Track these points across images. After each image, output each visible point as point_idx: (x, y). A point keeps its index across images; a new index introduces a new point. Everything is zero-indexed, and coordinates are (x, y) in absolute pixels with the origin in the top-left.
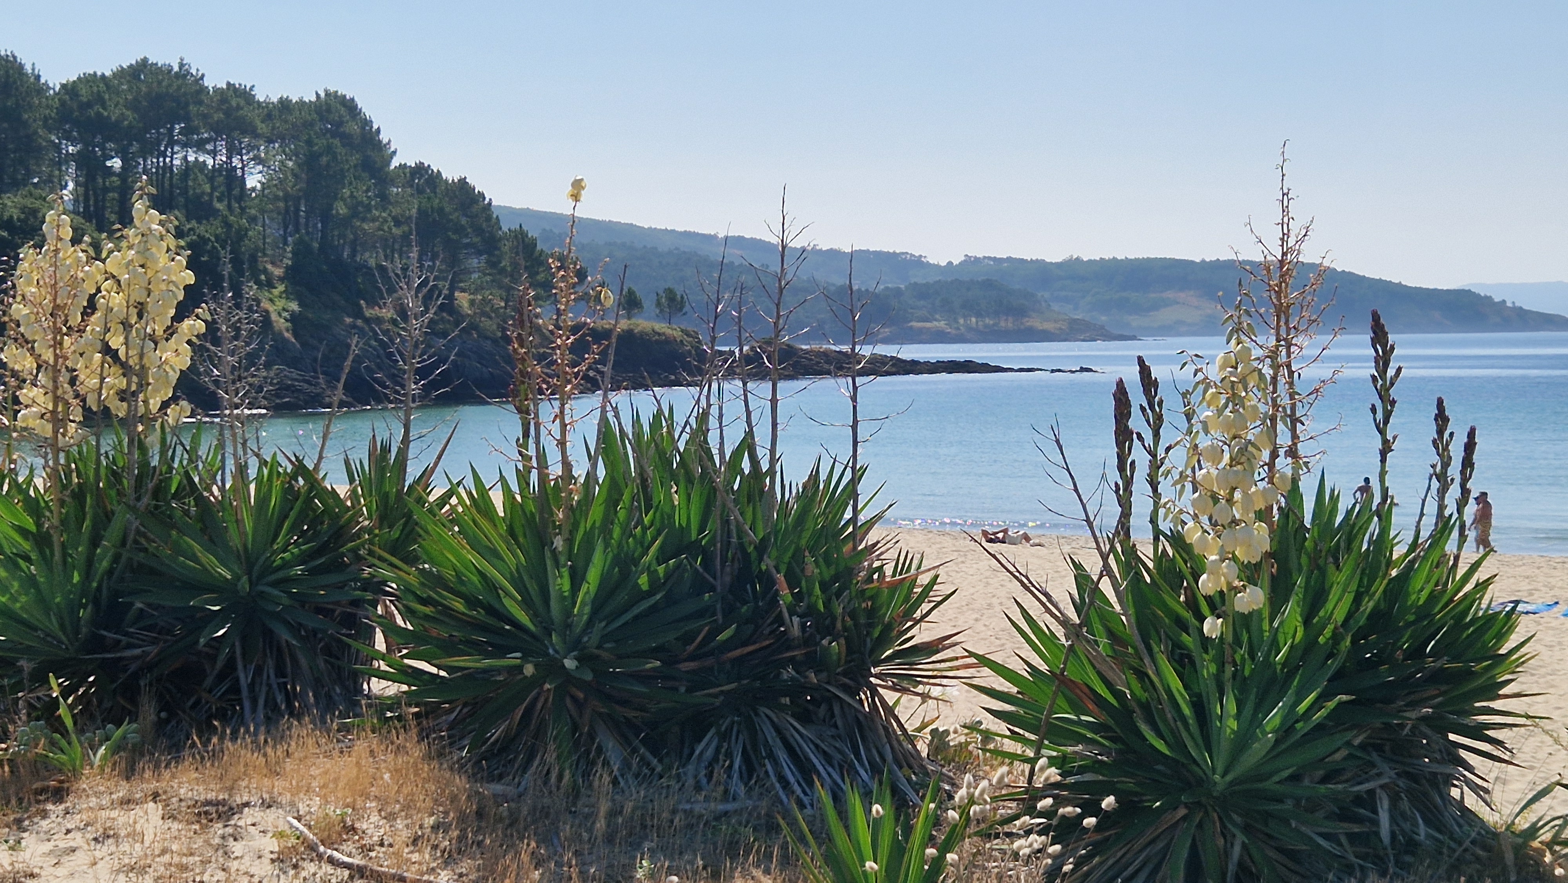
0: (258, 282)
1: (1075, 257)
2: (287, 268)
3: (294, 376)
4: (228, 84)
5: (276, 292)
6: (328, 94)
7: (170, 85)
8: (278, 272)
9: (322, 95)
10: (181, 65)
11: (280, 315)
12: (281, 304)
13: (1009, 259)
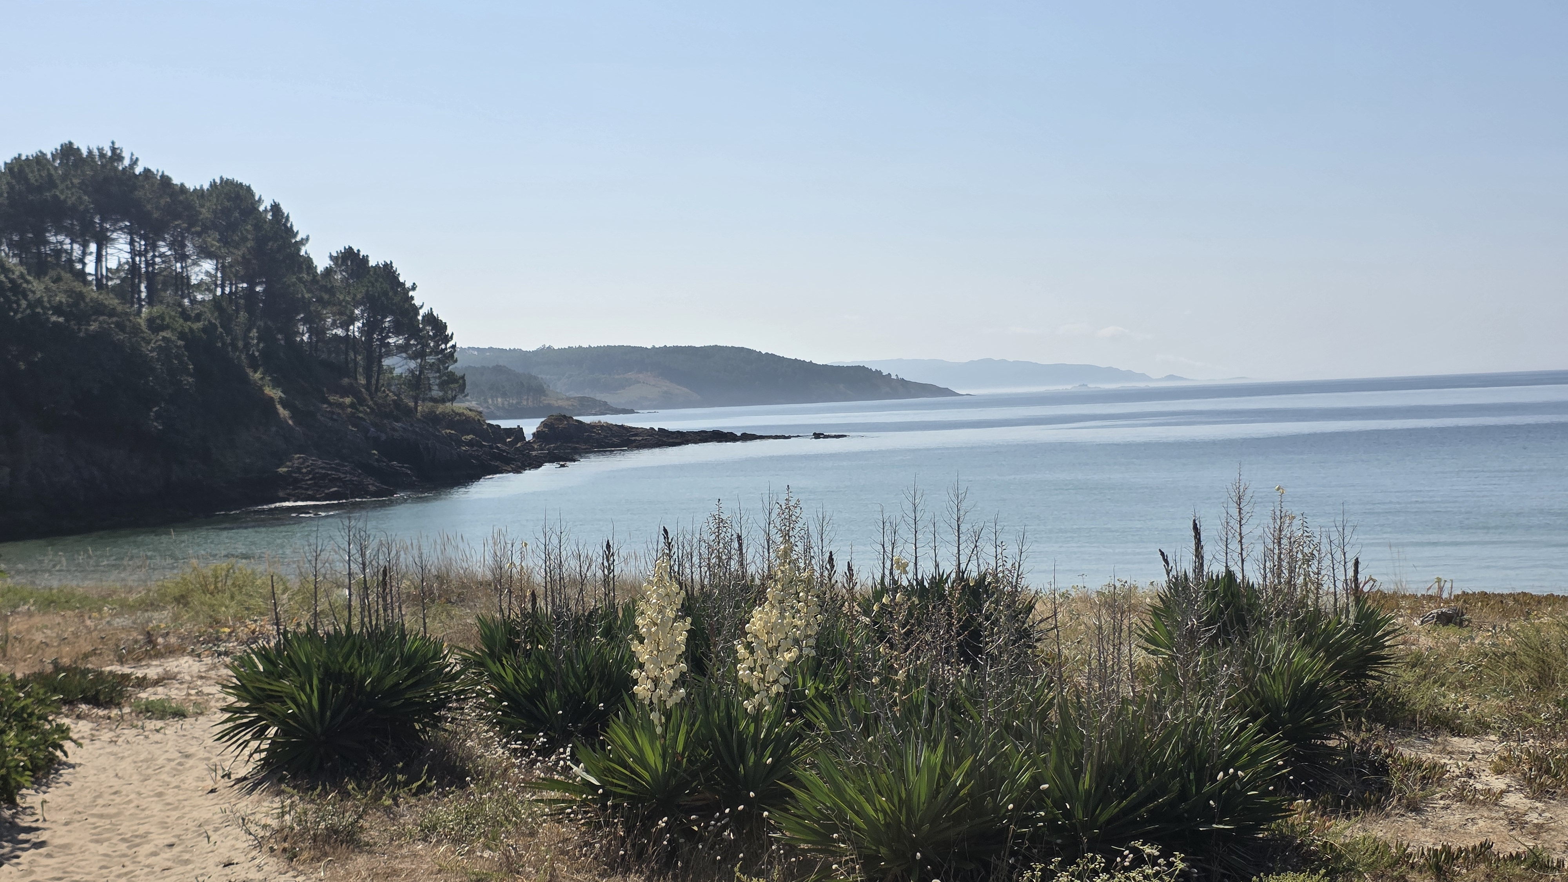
1: (547, 346)
13: (491, 349)
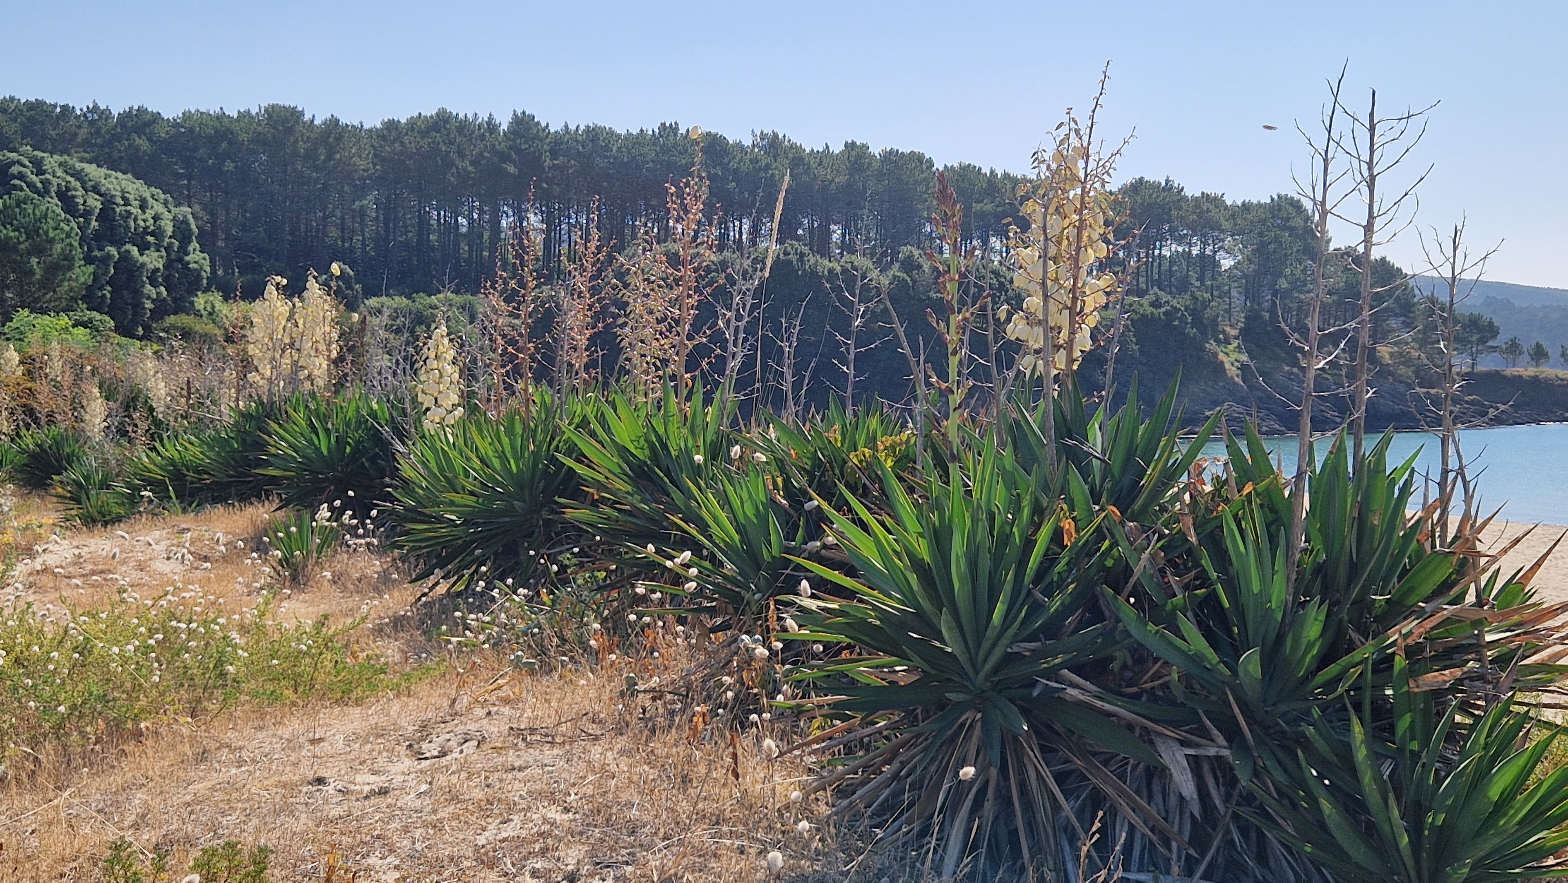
0: (1217, 341)
2: (1241, 330)
3: (1240, 410)
4: (1203, 193)
5: (1231, 347)
6: (1279, 196)
7: (1158, 197)
8: (1233, 332)
9: (1276, 197)
10: (1167, 181)
11: (1232, 364)
12: (1234, 356)
